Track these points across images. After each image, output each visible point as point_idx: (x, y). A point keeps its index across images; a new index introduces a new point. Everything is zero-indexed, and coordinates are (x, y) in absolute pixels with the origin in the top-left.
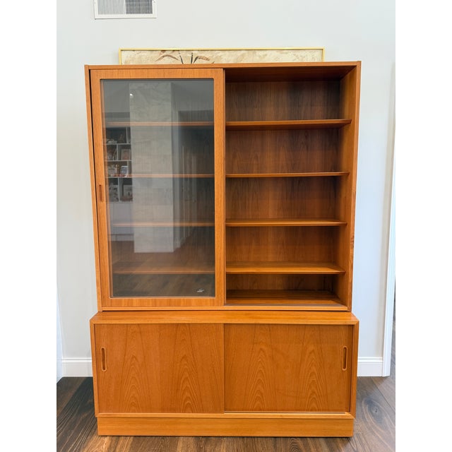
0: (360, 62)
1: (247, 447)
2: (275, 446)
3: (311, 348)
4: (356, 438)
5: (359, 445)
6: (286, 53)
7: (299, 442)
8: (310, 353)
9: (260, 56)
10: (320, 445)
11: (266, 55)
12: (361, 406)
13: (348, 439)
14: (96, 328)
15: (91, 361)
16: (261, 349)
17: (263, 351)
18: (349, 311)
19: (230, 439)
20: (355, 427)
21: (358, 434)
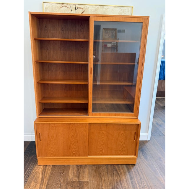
0: (149, 16)
1: (96, 168)
2: (107, 168)
3: (122, 132)
4: (137, 164)
5: (138, 167)
6: (117, 8)
7: (116, 166)
8: (122, 134)
9: (105, 9)
10: (124, 167)
11: (108, 8)
12: (139, 152)
13: (134, 165)
14: (37, 125)
15: (35, 135)
16: (103, 133)
17: (104, 133)
18: (137, 118)
19: (90, 166)
20: (137, 160)
21: (138, 163)
